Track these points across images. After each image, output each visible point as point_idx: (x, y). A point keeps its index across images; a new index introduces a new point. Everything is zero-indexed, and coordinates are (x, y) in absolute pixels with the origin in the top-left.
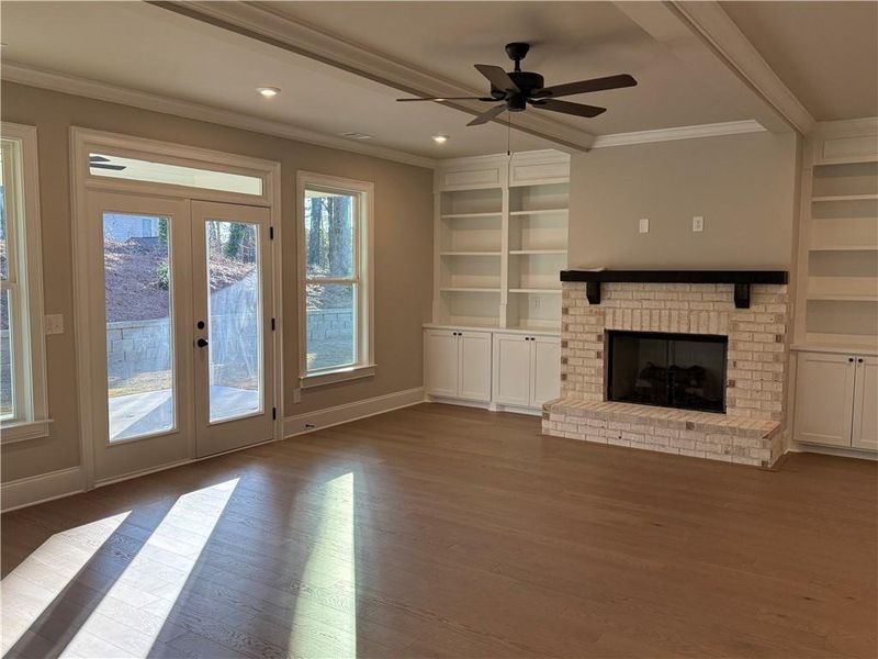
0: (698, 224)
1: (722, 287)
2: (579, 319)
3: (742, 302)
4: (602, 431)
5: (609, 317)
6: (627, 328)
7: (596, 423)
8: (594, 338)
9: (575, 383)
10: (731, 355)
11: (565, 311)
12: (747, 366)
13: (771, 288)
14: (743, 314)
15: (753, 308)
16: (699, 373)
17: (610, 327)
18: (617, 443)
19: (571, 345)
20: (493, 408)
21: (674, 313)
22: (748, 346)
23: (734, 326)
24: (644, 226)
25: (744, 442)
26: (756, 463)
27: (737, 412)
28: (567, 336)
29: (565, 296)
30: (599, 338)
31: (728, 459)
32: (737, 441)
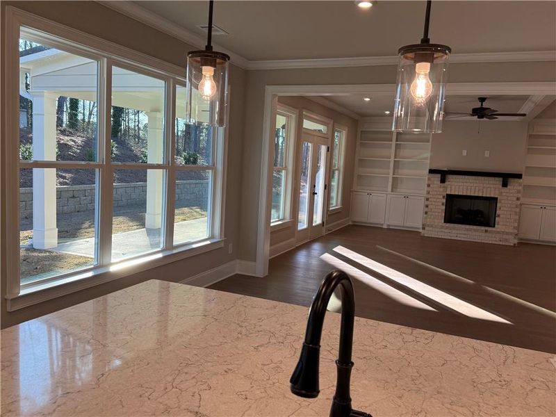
0: (487, 154)
1: (497, 179)
2: (435, 189)
3: (505, 185)
4: (449, 234)
5: (449, 189)
6: (457, 193)
7: (447, 231)
8: (441, 197)
9: (431, 215)
10: (498, 205)
11: (429, 186)
12: (505, 209)
13: (516, 180)
14: (505, 190)
15: (509, 187)
16: (479, 212)
17: (449, 193)
18: (456, 238)
19: (430, 199)
20: (385, 227)
21: (477, 188)
22: (506, 202)
23: (501, 194)
24: (465, 153)
25: (507, 237)
26: (512, 245)
27: (500, 226)
28: (428, 196)
29: (429, 179)
30: (444, 197)
31: (501, 243)
32: (504, 237)
